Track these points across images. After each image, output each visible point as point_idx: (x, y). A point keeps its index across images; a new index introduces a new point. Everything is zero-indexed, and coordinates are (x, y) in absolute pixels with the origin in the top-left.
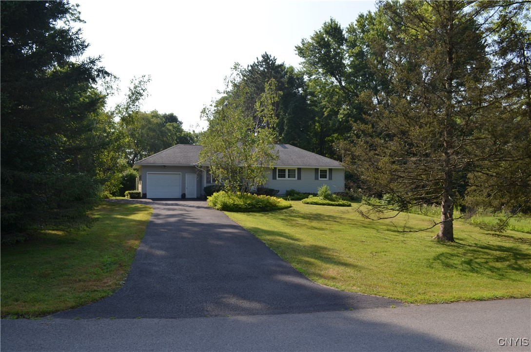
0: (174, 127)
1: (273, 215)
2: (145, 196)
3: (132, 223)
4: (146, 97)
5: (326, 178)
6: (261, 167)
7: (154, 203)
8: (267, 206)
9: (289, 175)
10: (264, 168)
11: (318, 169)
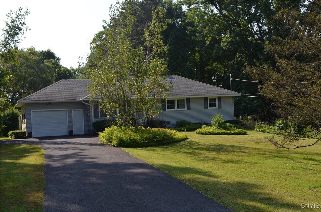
0: (53, 64)
1: (173, 148)
2: (30, 135)
3: (26, 169)
4: (25, 31)
5: (215, 106)
6: (154, 99)
7: (41, 142)
8: (165, 140)
9: (178, 105)
10: (157, 99)
11: (207, 98)
